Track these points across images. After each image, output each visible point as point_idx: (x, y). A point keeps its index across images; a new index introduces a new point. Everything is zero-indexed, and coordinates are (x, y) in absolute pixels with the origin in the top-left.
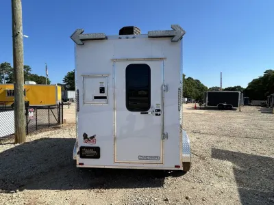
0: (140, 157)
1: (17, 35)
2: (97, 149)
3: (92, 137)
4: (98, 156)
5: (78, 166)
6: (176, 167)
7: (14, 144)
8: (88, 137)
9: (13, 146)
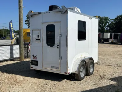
0: (52, 67)
1: (20, 7)
2: (37, 62)
3: (36, 56)
4: (37, 65)
5: (31, 68)
6: (65, 73)
7: (19, 61)
8: (34, 56)
9: (18, 61)
